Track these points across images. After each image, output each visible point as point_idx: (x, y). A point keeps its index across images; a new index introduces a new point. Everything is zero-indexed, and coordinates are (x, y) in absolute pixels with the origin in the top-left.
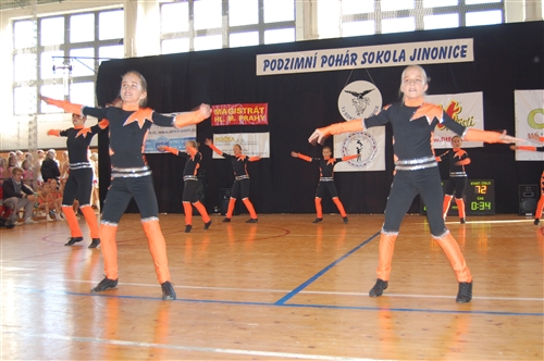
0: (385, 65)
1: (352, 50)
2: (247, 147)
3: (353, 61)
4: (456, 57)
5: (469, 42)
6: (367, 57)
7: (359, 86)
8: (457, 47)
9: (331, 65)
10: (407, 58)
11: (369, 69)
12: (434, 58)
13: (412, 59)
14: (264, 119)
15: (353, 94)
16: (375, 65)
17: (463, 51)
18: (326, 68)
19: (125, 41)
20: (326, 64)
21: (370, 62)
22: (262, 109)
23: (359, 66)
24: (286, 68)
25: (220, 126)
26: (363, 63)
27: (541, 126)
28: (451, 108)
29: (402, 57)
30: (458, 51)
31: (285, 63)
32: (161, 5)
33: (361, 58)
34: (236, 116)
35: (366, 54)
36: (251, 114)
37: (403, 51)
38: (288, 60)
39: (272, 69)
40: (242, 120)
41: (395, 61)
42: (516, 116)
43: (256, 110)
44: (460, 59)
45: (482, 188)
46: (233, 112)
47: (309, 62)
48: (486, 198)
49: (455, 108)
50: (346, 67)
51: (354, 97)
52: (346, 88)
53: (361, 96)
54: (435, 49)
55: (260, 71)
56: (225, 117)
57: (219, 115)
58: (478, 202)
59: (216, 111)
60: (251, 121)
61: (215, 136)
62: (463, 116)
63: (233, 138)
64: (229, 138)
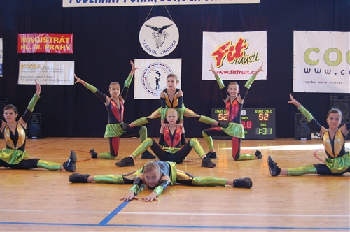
0: (182, 3)
2: (52, 74)
7: (159, 21)
9: (133, 1)
11: (167, 6)
14: (69, 48)
15: (153, 28)
16: (172, 3)
18: (129, 3)
20: (129, 0)
21: (169, 0)
22: (68, 39)
23: (159, 3)
24: (91, 2)
25: (26, 54)
26: (162, 0)
27: (317, 62)
28: (240, 45)
34: (42, 44)
36: (56, 43)
39: (78, 2)
40: (48, 48)
41: (191, 0)
42: (294, 54)
43: (62, 40)
45: (264, 115)
46: (39, 41)
48: (268, 124)
49: (243, 45)
50: (147, 3)
51: (153, 31)
52: (147, 23)
53: (160, 30)
55: (66, 3)
56: (32, 45)
57: (26, 43)
58: (262, 127)
59: (22, 39)
60: (57, 50)
61: (21, 63)
62: (250, 52)
63: (39, 65)
64: (35, 65)
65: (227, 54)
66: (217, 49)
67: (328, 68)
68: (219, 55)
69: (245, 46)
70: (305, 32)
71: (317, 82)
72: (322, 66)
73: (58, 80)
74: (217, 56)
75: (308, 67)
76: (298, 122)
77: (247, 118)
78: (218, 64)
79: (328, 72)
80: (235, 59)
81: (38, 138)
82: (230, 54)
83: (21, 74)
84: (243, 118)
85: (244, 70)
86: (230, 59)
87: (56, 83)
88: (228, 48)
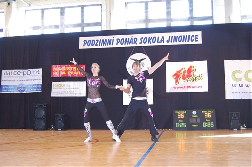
0: (152, 44)
1: (134, 36)
2: (72, 90)
3: (135, 42)
4: (192, 41)
5: (199, 33)
6: (142, 40)
7: (138, 56)
8: (193, 36)
9: (122, 44)
10: (165, 41)
11: (143, 47)
12: (180, 41)
13: (168, 42)
15: (135, 60)
16: (147, 44)
17: (196, 38)
18: (120, 45)
19: (4, 30)
20: (119, 44)
21: (145, 43)
23: (138, 45)
24: (96, 45)
25: (56, 78)
26: (140, 43)
27: (240, 80)
29: (162, 40)
30: (193, 38)
31: (96, 42)
32: (26, 11)
33: (139, 40)
34: (66, 72)
35: (142, 38)
36: (75, 71)
37: (163, 37)
38: (98, 40)
39: (88, 46)
40: (70, 74)
41: (158, 42)
42: (225, 75)
44: (194, 43)
45: (208, 114)
46: (64, 70)
47: (110, 42)
48: (211, 120)
49: (192, 69)
50: (131, 45)
52: (131, 57)
53: (139, 62)
54: (181, 36)
55: (81, 47)
56: (60, 72)
57: (56, 71)
58: (206, 122)
59: (54, 68)
60: (75, 75)
61: (53, 83)
62: (196, 74)
63: (64, 85)
64: (61, 85)
65: (182, 76)
66: (175, 73)
67: (248, 83)
68: (177, 76)
69: (193, 70)
70: (231, 61)
71: (241, 93)
72: (244, 82)
73: (76, 94)
74: (175, 77)
75: (234, 83)
76: (231, 118)
77: (197, 116)
78: (177, 82)
79: (248, 86)
80: (187, 79)
81: (62, 130)
82: (184, 75)
83: (53, 90)
84: (194, 116)
85: (193, 85)
86: (184, 79)
87: (74, 95)
88: (182, 72)
